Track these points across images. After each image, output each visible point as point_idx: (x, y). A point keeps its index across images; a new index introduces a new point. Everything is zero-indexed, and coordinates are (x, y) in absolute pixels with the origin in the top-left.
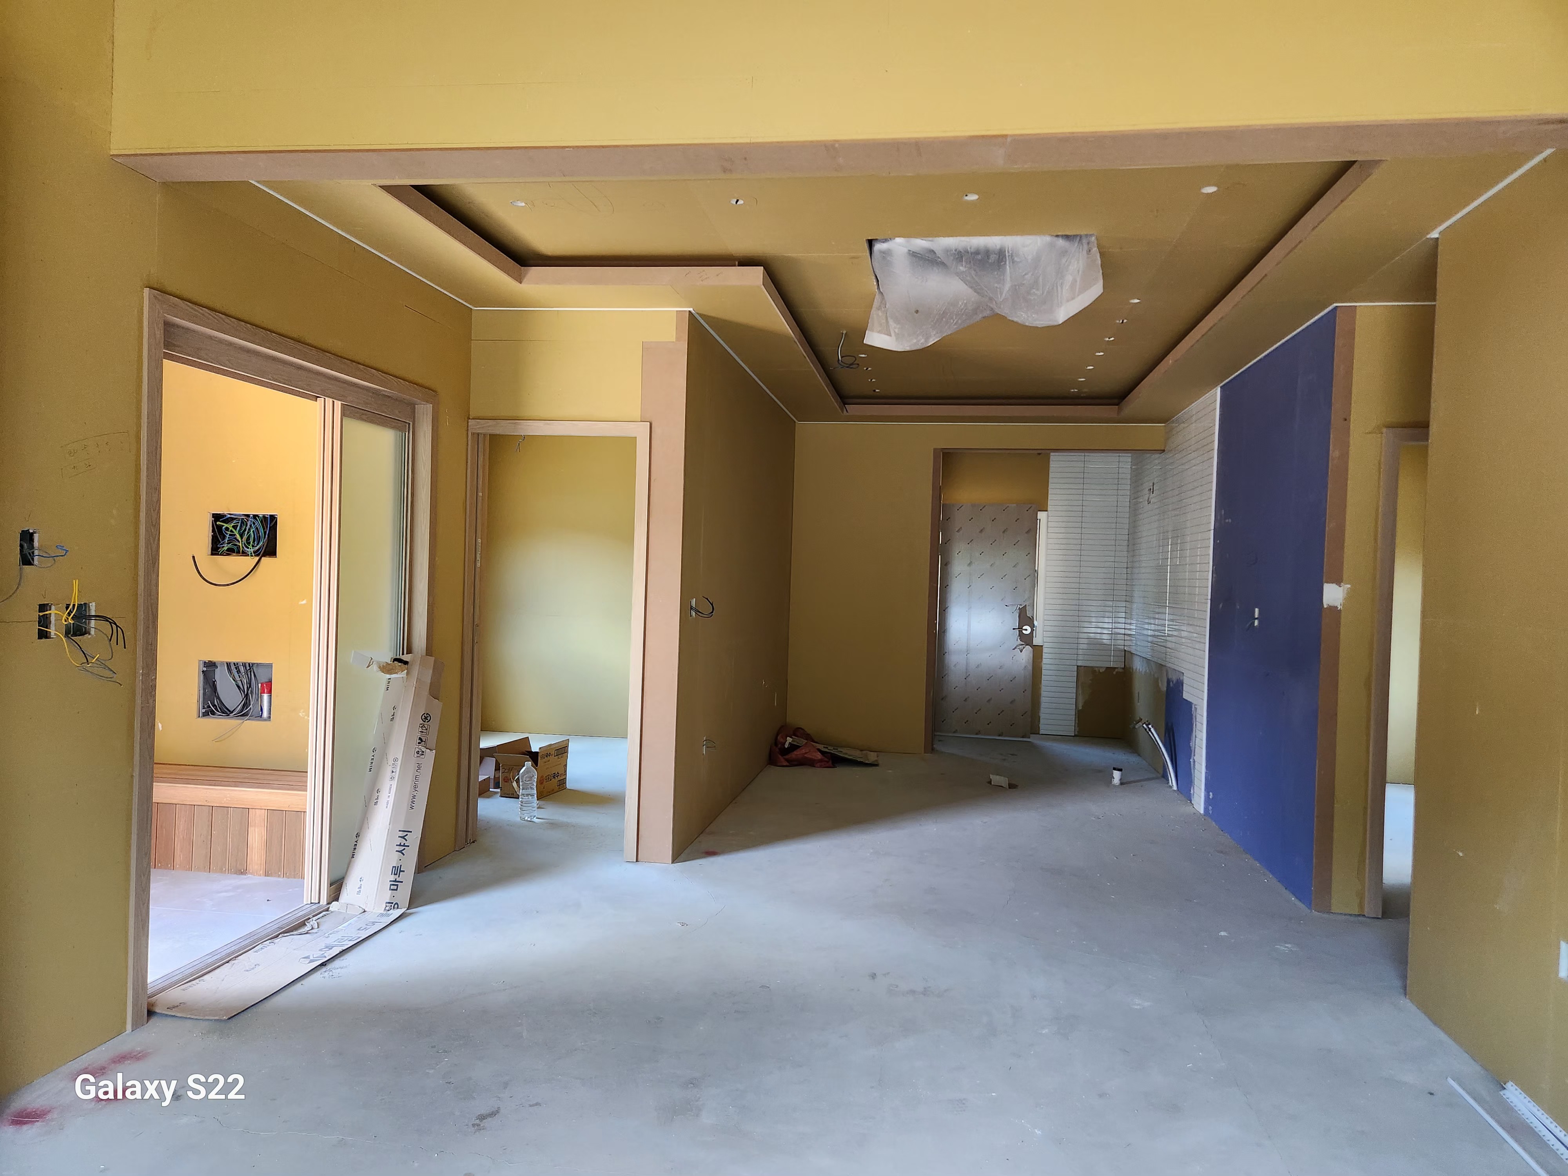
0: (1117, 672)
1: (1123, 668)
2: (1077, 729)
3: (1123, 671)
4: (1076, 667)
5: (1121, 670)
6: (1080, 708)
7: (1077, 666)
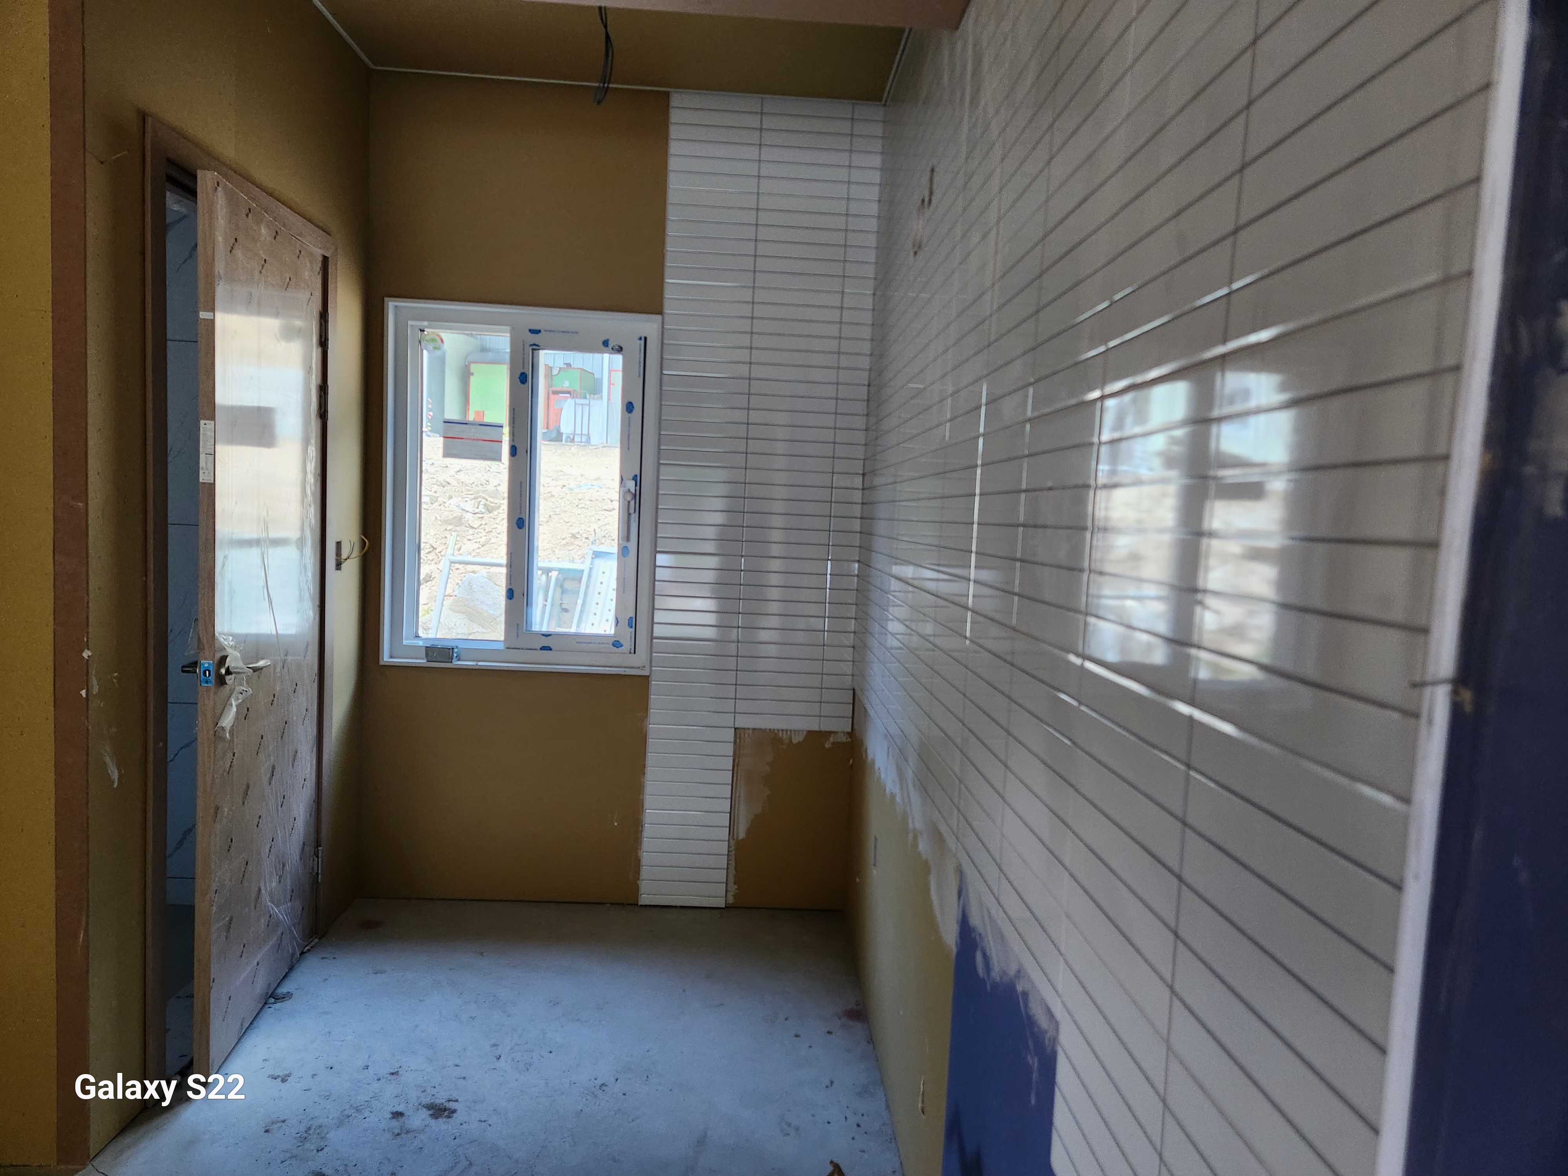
0: (834, 743)
1: (848, 733)
2: (733, 888)
3: (849, 740)
4: (733, 729)
5: (844, 739)
6: (742, 835)
7: (735, 729)
